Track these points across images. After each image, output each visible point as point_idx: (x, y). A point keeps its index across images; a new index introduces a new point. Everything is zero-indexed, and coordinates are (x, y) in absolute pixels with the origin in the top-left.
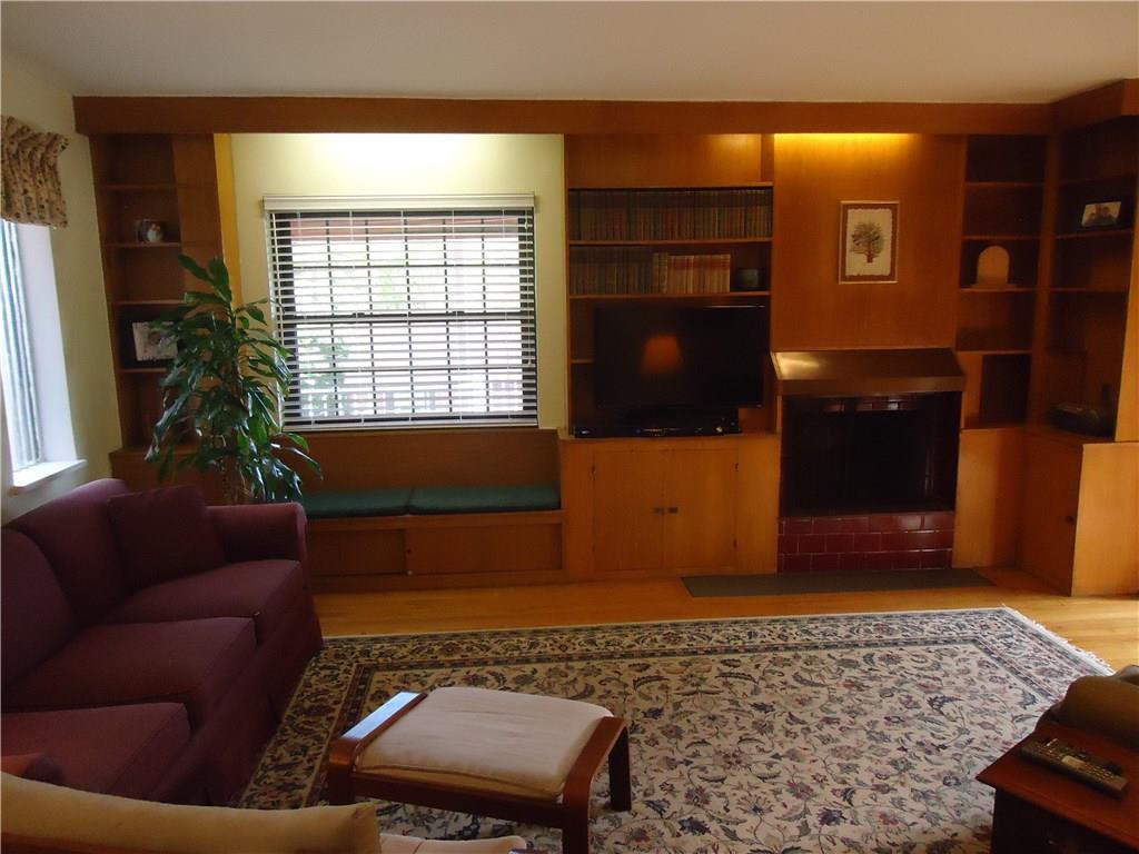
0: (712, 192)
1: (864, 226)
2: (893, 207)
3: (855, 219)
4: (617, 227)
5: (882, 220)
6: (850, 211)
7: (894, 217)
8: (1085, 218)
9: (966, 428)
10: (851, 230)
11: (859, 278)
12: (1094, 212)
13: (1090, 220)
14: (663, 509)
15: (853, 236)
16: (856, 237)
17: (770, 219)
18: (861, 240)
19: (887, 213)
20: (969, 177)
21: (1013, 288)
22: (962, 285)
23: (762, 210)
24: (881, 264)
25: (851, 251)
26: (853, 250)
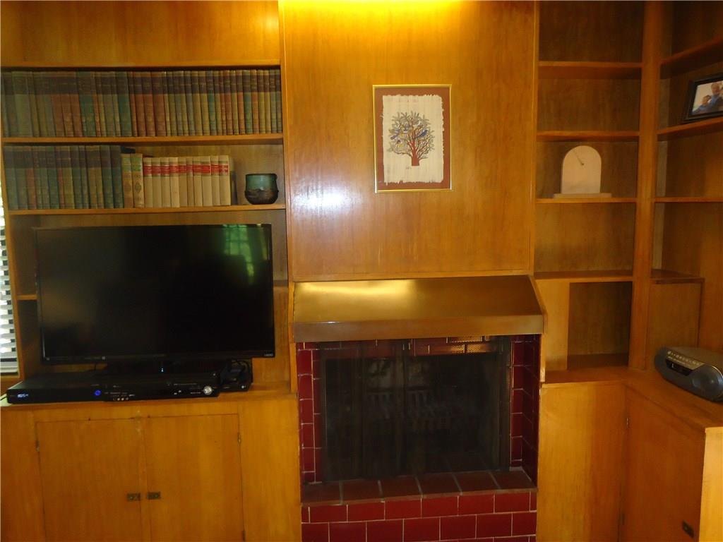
0: (196, 73)
1: (406, 117)
2: (442, 92)
3: (394, 107)
4: (68, 119)
5: (429, 109)
6: (386, 99)
7: (446, 106)
8: (698, 103)
9: (546, 382)
10: (388, 125)
11: (401, 185)
12: (711, 94)
13: (705, 105)
14: (139, 496)
15: (392, 131)
16: (395, 133)
17: (280, 109)
18: (403, 136)
19: (437, 101)
20: (544, 54)
21: (607, 197)
22: (542, 194)
23: (266, 98)
24: (431, 168)
25: (389, 150)
26: (392, 149)
